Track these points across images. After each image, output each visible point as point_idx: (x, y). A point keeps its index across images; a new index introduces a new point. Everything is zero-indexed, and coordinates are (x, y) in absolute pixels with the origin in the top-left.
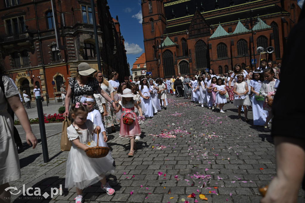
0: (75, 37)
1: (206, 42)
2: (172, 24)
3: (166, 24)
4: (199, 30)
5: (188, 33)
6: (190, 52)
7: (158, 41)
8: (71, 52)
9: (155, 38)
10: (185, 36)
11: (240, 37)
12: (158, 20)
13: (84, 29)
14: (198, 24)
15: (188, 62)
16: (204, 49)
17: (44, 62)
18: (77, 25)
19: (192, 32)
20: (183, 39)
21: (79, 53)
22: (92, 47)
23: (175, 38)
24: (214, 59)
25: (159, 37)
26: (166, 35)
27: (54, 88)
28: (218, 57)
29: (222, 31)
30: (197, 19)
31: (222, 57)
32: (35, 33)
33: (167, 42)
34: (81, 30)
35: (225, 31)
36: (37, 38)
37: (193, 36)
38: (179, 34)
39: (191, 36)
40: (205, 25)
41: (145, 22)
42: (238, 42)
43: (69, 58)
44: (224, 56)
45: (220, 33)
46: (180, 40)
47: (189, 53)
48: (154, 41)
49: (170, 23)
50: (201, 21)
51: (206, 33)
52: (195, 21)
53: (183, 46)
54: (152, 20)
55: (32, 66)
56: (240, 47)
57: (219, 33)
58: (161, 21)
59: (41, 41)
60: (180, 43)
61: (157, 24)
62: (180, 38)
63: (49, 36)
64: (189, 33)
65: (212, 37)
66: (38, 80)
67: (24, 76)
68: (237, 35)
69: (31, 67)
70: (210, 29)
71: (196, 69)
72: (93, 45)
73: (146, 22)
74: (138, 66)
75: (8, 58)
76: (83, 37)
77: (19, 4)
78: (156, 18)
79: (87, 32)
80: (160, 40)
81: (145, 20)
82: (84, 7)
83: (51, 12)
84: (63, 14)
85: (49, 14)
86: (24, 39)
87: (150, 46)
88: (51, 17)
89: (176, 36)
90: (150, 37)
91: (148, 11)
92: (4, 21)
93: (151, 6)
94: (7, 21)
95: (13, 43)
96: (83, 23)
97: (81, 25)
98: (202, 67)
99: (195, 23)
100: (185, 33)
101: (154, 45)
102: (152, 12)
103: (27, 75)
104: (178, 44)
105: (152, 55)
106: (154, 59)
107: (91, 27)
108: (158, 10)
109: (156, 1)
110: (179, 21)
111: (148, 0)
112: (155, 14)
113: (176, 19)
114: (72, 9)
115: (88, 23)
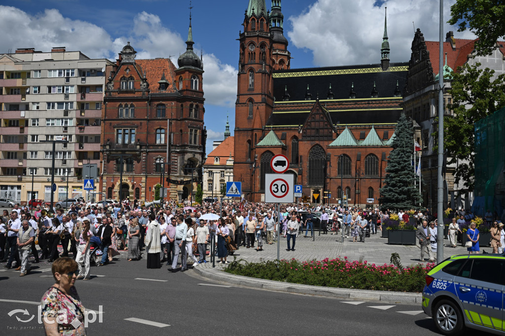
0: (180, 154)
1: (325, 148)
2: (282, 109)
3: (272, 108)
4: (317, 129)
5: (301, 132)
6: (301, 159)
7: (256, 134)
8: (174, 166)
9: (252, 130)
10: (297, 134)
11: (370, 151)
12: (260, 103)
13: (189, 150)
14: (317, 121)
15: (297, 173)
16: (321, 160)
17: (147, 171)
18: (184, 146)
19: (308, 131)
20: (295, 137)
21: (182, 169)
22: (192, 163)
23: (283, 135)
24: (332, 176)
25: (258, 129)
26: (270, 128)
27: (153, 195)
28: (339, 174)
29: (348, 137)
30: (317, 114)
31: (344, 174)
32: (144, 146)
33: (270, 138)
34: (187, 150)
35: (352, 139)
36: (145, 150)
37: (308, 137)
38: (290, 129)
39: (305, 136)
40: (326, 125)
41: (240, 102)
42: (366, 157)
43: (172, 172)
44: (347, 174)
45: (345, 141)
46: (290, 138)
47: (299, 161)
48: (250, 133)
49: (279, 107)
50: (322, 118)
51: (326, 136)
52: (313, 116)
53: (293, 148)
54: (251, 100)
55: (136, 173)
56: (369, 164)
57: (343, 140)
58: (264, 104)
59: (147, 153)
60: (290, 142)
61: (258, 108)
62: (290, 134)
63: (157, 150)
64: (303, 132)
65: (333, 145)
66: (139, 187)
67: (126, 182)
68: (365, 147)
69: (134, 174)
70: (333, 132)
71: (308, 186)
72: (192, 162)
73: (242, 102)
74: (217, 161)
75: (113, 163)
76: (188, 156)
77: (132, 118)
78: (258, 99)
79: (191, 152)
80: (259, 134)
81: (240, 99)
82: (191, 131)
83: (161, 129)
84: (172, 134)
85: (158, 131)
86: (134, 149)
87: (244, 139)
88: (161, 133)
89: (284, 132)
90: (246, 125)
91: (248, 86)
92: (116, 129)
93: (252, 79)
94: (117, 130)
95: (122, 151)
96: (189, 144)
97: (187, 146)
98: (317, 184)
99: (313, 120)
100: (298, 129)
101: (250, 139)
102: (253, 90)
103: (129, 181)
104: (286, 144)
105: (245, 154)
106: (246, 160)
107: (195, 147)
108: (263, 88)
109: (261, 74)
110: (293, 107)
111: (250, 71)
112: (257, 93)
113: (290, 102)
114: (181, 131)
115: (193, 144)
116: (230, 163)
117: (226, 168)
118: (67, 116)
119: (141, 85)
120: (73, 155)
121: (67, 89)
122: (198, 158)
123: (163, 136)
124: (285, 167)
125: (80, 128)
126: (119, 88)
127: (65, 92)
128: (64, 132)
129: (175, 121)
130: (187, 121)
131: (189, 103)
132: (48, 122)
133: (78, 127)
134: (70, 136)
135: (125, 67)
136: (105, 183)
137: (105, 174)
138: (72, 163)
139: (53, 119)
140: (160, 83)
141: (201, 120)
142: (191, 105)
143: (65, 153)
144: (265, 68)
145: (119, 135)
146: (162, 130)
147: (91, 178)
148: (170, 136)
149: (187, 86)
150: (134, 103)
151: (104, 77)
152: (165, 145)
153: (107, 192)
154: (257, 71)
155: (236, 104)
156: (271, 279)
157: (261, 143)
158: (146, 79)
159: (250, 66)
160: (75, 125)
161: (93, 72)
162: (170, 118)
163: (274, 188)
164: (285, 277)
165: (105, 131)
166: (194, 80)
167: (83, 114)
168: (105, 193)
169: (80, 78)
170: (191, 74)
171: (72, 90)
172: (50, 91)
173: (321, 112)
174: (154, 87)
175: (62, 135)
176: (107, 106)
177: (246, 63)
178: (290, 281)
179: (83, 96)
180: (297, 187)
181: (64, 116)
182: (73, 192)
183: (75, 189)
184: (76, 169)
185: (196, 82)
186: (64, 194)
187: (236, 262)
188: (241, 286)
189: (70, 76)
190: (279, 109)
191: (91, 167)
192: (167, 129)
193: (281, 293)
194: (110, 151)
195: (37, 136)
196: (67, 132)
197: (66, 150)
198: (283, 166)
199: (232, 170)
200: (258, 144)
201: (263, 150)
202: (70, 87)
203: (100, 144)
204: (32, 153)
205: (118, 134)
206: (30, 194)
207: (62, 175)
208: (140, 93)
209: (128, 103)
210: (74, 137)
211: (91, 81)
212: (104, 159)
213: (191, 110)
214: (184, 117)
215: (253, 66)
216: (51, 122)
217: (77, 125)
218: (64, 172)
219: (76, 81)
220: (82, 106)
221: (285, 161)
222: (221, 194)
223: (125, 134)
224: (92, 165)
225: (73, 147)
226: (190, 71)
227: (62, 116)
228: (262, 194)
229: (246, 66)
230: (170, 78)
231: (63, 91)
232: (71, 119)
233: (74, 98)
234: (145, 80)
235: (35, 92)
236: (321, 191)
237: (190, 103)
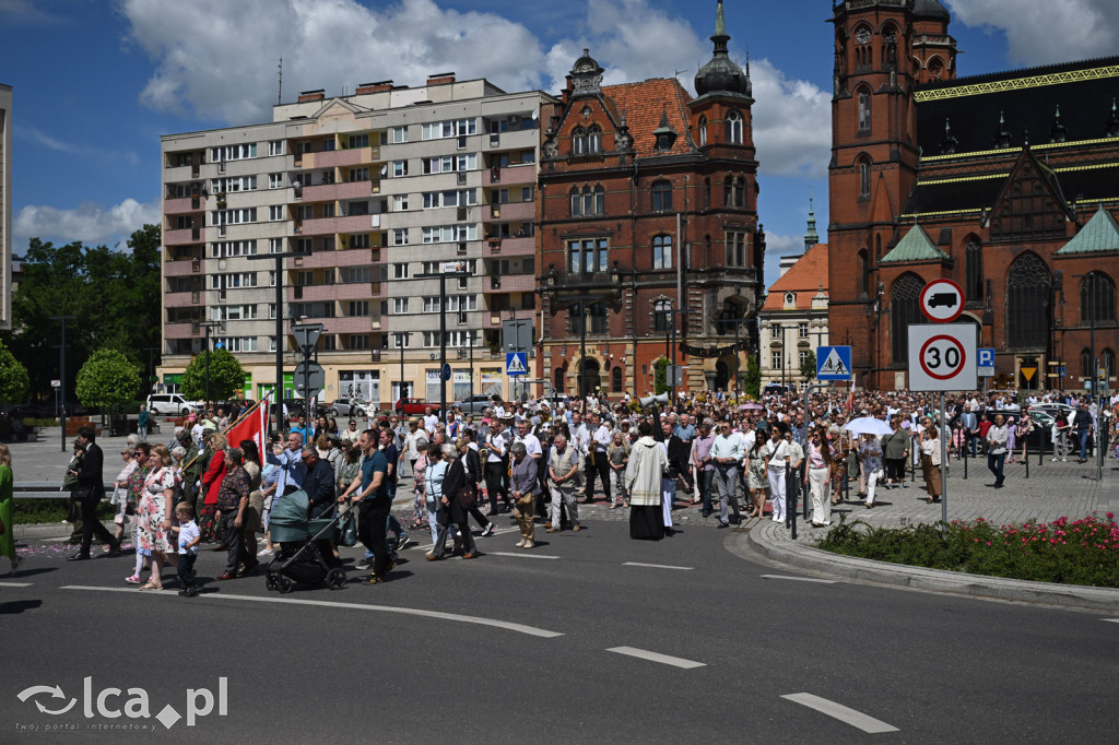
0: (707, 290)
1: (1047, 260)
2: (940, 173)
3: (916, 172)
4: (1028, 217)
5: (988, 225)
6: (988, 289)
7: (878, 235)
8: (694, 317)
9: (870, 227)
10: (977, 230)
12: (887, 163)
13: (727, 279)
14: (1025, 197)
15: (980, 321)
16: (1040, 287)
17: (636, 330)
18: (716, 271)
19: (1004, 220)
20: (973, 237)
21: (712, 323)
23: (943, 233)
24: (1068, 323)
25: (883, 224)
26: (913, 218)
27: (651, 384)
28: (1084, 318)
29: (1104, 231)
30: (1027, 180)
31: (1098, 319)
32: (627, 275)
33: (913, 243)
34: (723, 279)
35: (1116, 234)
36: (631, 283)
37: (1006, 234)
38: (960, 219)
39: (997, 234)
40: (1049, 204)
41: (839, 165)
44: (1105, 319)
45: (1098, 239)
46: (960, 241)
47: (985, 293)
48: (864, 234)
49: (931, 170)
50: (1039, 188)
52: (1017, 185)
53: (968, 263)
54: (864, 158)
55: (612, 336)
57: (1092, 238)
58: (897, 165)
59: (635, 290)
60: (960, 250)
61: (881, 176)
62: (960, 232)
63: (656, 283)
64: (991, 224)
65: (1067, 250)
66: (621, 365)
67: (592, 355)
69: (609, 338)
70: (1068, 219)
71: (1007, 351)
72: (736, 305)
73: (844, 164)
74: (790, 301)
75: (564, 314)
76: (725, 293)
77: (601, 215)
78: (881, 153)
79: (731, 284)
80: (886, 234)
81: (840, 158)
82: (730, 236)
83: (662, 236)
84: (688, 246)
85: (658, 241)
86: (606, 284)
87: (851, 249)
88: (663, 246)
89: (947, 227)
90: (855, 217)
91: (856, 126)
92: (566, 242)
93: (866, 109)
94: (570, 244)
95: (580, 288)
96: (726, 266)
97: (723, 270)
98: (1029, 345)
99: (1016, 194)
100: (980, 217)
101: (866, 247)
102: (868, 134)
103: (598, 352)
104: (950, 253)
105: (854, 283)
106: (858, 296)
107: (740, 273)
108: (893, 128)
109: (886, 95)
110: (966, 166)
111: (859, 91)
112: (879, 139)
113: (958, 155)
114: (708, 237)
115: (735, 266)
116: (820, 304)
117: (811, 317)
118: (465, 218)
119: (616, 142)
120: (480, 302)
121: (462, 163)
122: (748, 297)
123: (668, 251)
124: (955, 309)
125: (493, 244)
126: (570, 153)
127: (458, 170)
128: (459, 254)
129: (693, 217)
130: (719, 216)
131: (722, 175)
132: (427, 236)
133: (487, 243)
134: (473, 262)
135: (581, 104)
136: (547, 360)
137: (547, 340)
138: (479, 320)
139: (436, 228)
140: (657, 135)
141: (751, 210)
142: (729, 179)
143: (463, 299)
144: (896, 81)
145: (574, 254)
146: (666, 238)
147: (519, 349)
148: (683, 251)
149: (717, 137)
150: (602, 183)
151: (538, 131)
152: (673, 271)
153: (553, 378)
154: (877, 90)
155: (830, 168)
156: (929, 564)
157: (892, 256)
158: (626, 128)
159: (860, 78)
160: (482, 238)
161: (514, 120)
162: (683, 210)
163: (929, 358)
164: (962, 561)
165: (543, 247)
166: (733, 122)
167: (496, 213)
168: (548, 380)
169: (488, 137)
170: (726, 109)
171: (473, 163)
172: (427, 170)
173: (1034, 173)
174: (645, 144)
175: (455, 261)
176: (547, 193)
177: (851, 73)
178: (974, 570)
179: (496, 175)
180: (982, 353)
181: (459, 219)
182: (484, 381)
183: (487, 374)
184: (486, 331)
185: (737, 125)
186: (465, 385)
187: (846, 527)
188: (859, 582)
189: (467, 134)
190: (931, 174)
191: (519, 325)
192: (675, 235)
193: (956, 598)
194: (555, 290)
195: (406, 265)
196: (465, 253)
197: (466, 292)
198: (950, 306)
199: (825, 320)
200: (885, 259)
201: (896, 272)
202: (467, 158)
203: (534, 276)
204: (398, 300)
205: (571, 251)
206: (398, 388)
207: (458, 345)
208: (614, 160)
209: (589, 183)
210: (479, 263)
211: (510, 140)
212: (544, 307)
213: (728, 190)
214: (714, 206)
215: (865, 78)
216: (432, 234)
217: (486, 238)
218: (463, 338)
219: (480, 143)
220: (494, 197)
221: (955, 295)
222: (803, 375)
223: (585, 251)
224: (520, 322)
225: (479, 285)
226: (722, 102)
227: (454, 220)
228: (897, 373)
229: (850, 80)
230: (679, 123)
231: (454, 168)
232: (472, 225)
233: (477, 180)
234: (624, 130)
235: (399, 172)
236: (1040, 360)
237: (726, 173)
